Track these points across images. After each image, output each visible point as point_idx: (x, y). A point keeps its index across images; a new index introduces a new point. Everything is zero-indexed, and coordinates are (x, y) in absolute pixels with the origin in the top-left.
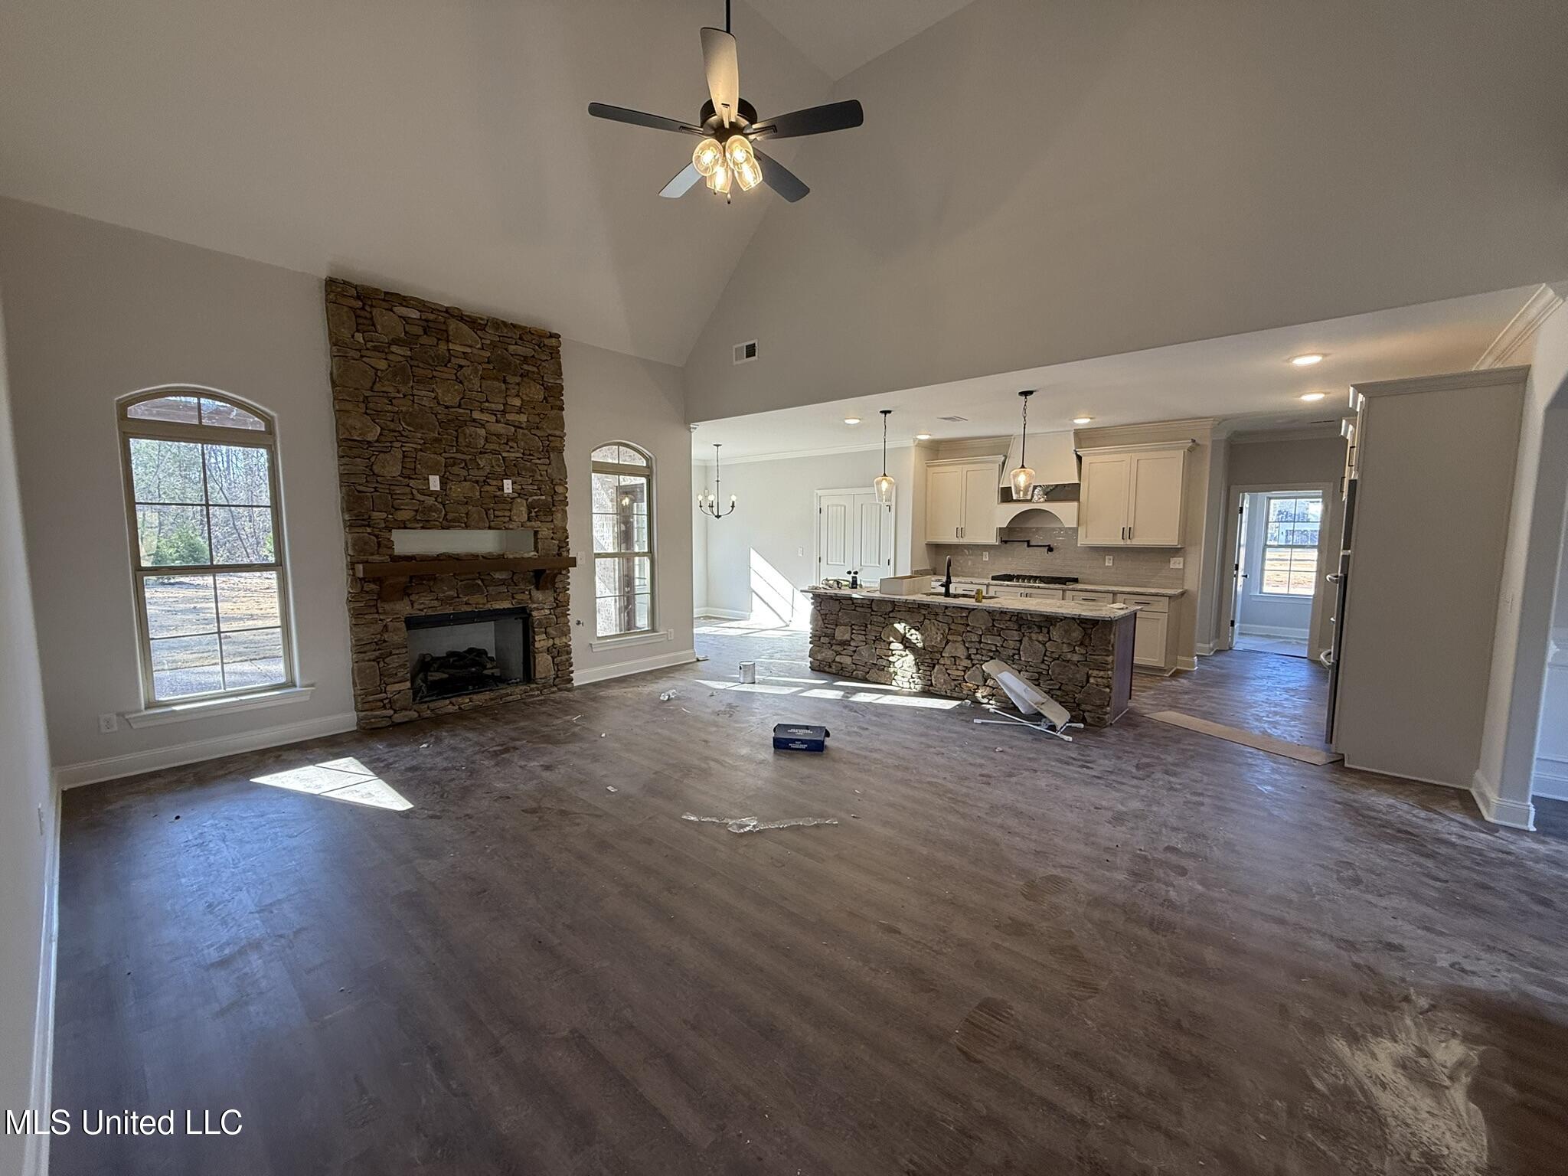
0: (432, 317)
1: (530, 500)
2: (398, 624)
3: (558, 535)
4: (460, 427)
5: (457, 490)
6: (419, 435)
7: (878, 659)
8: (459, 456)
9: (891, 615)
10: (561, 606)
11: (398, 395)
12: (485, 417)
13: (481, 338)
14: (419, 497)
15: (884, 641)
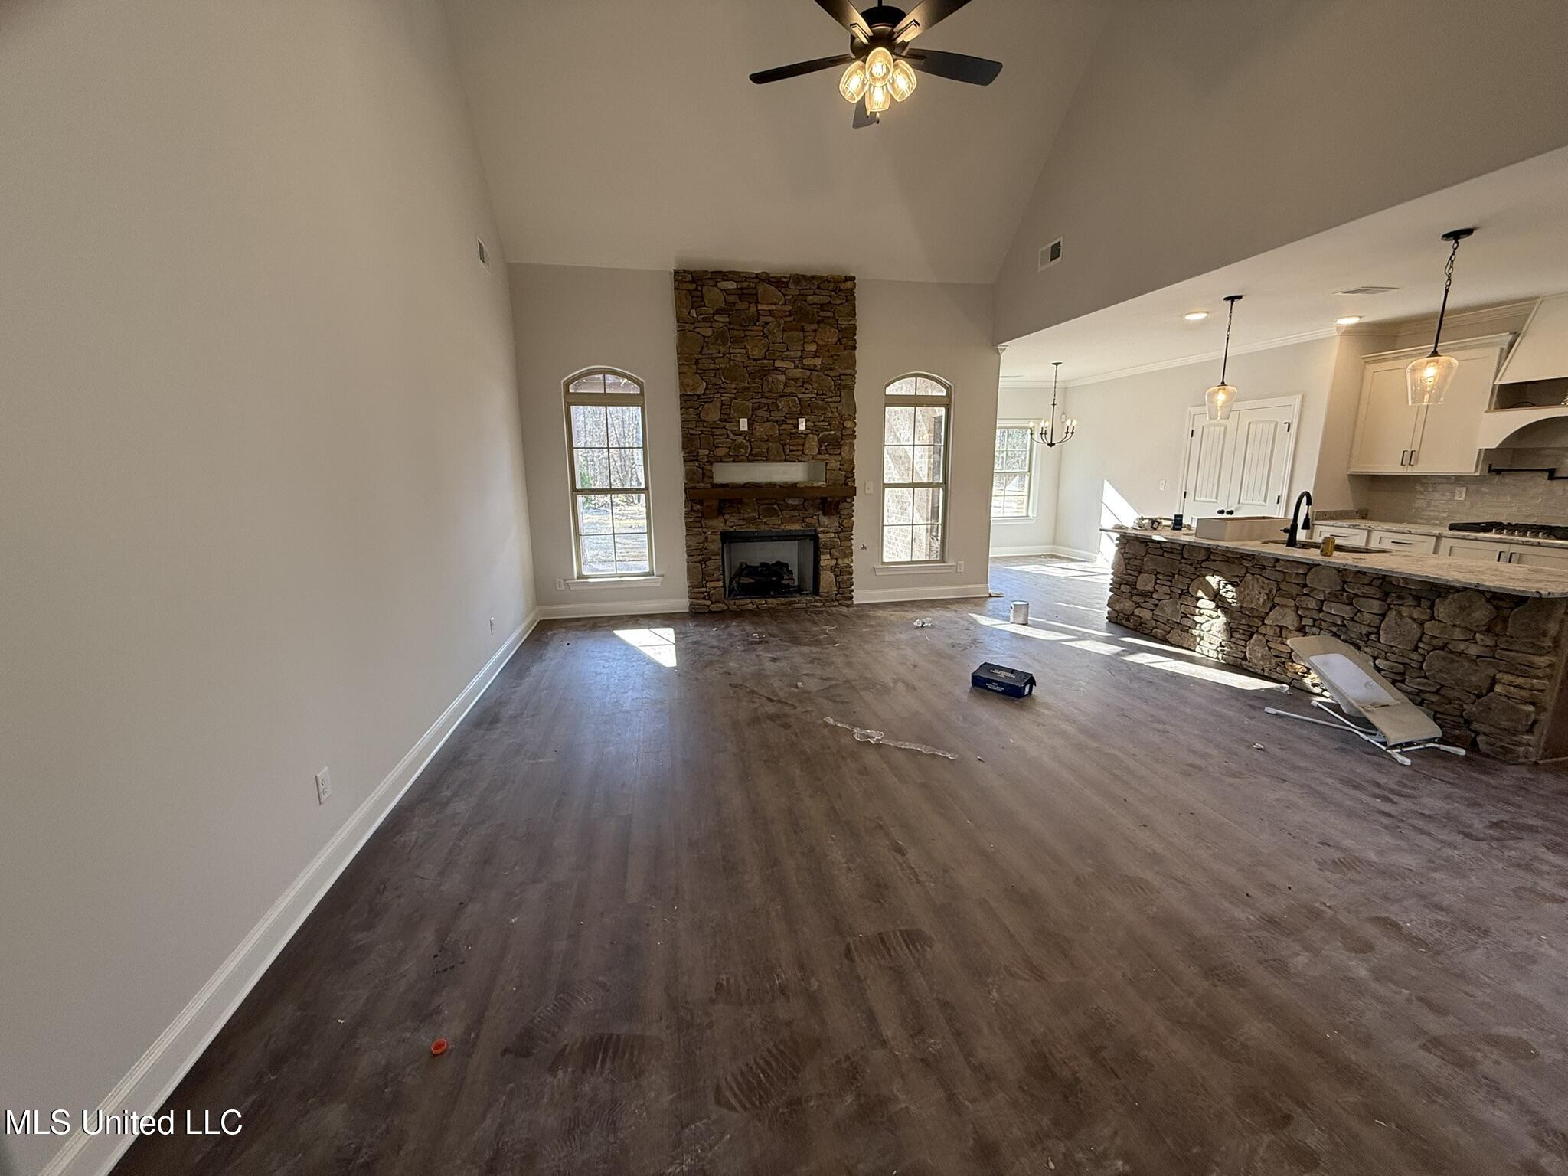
0: (745, 284)
1: (820, 435)
2: (714, 537)
3: (846, 466)
4: (764, 376)
5: (760, 430)
6: (733, 386)
7: (1182, 617)
8: (764, 400)
9: (1204, 565)
10: (845, 532)
11: (719, 355)
12: (785, 364)
13: (784, 295)
14: (732, 436)
15: (1192, 596)
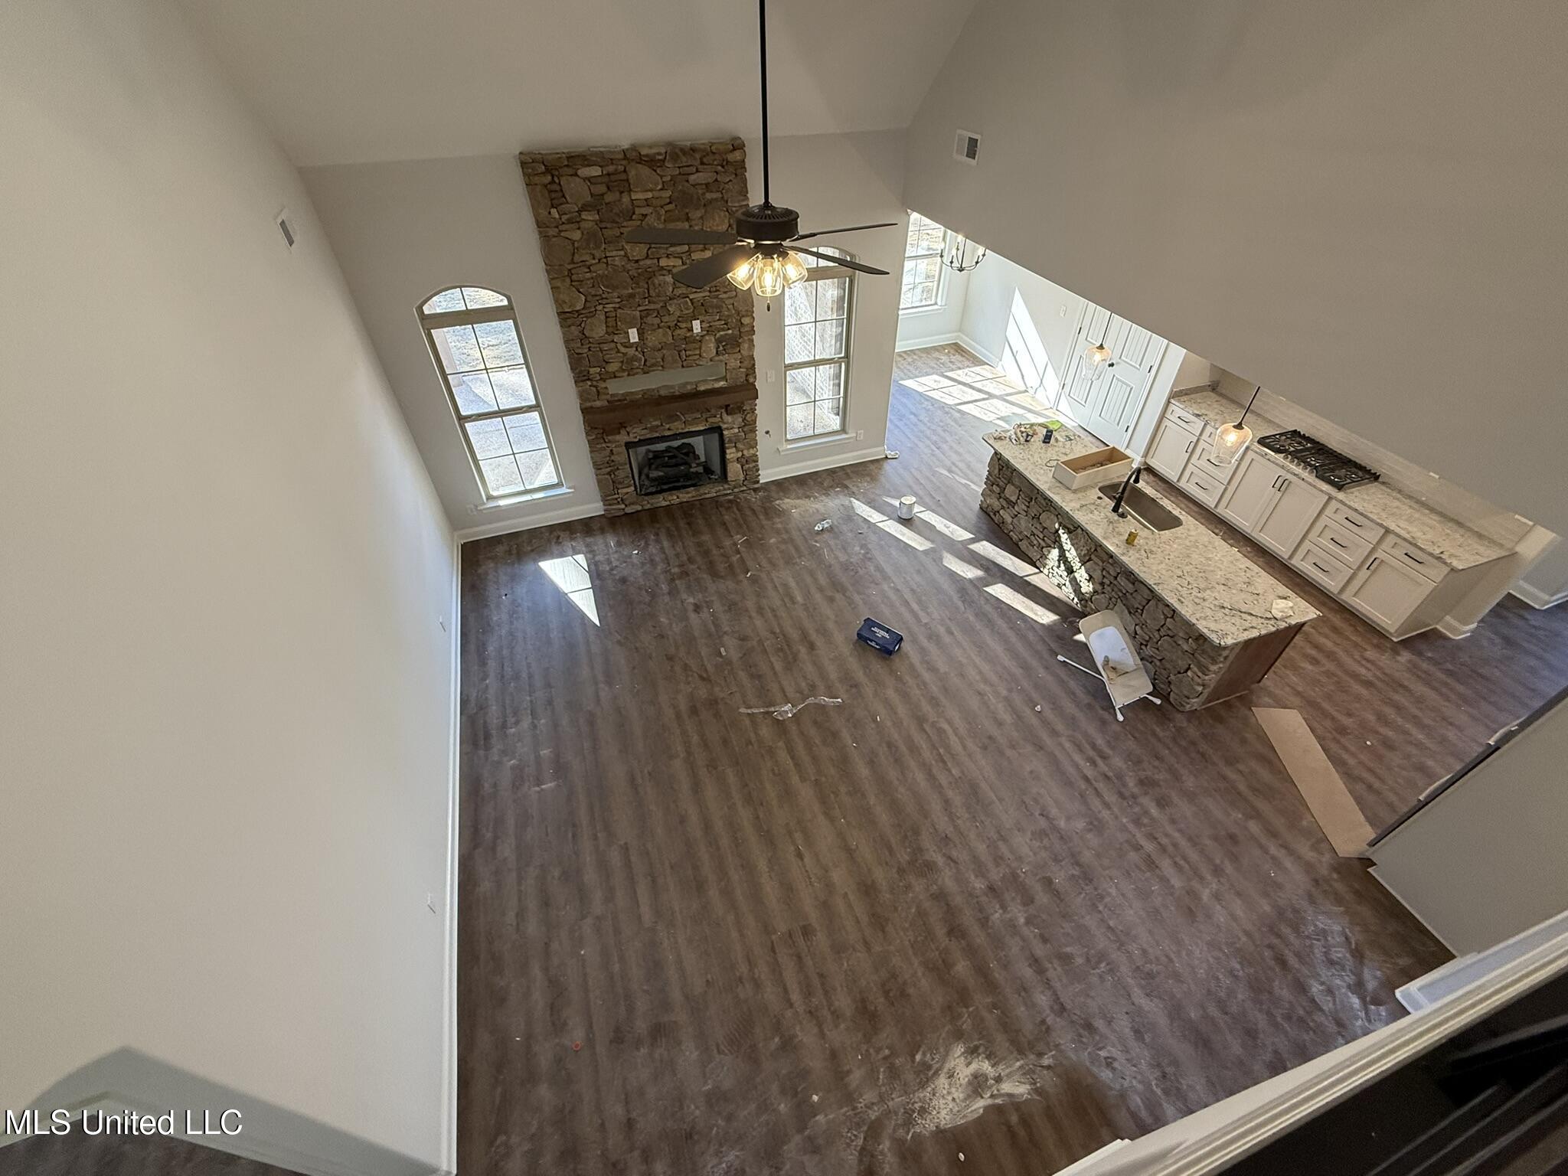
0: (611, 169)
1: (718, 335)
2: (619, 449)
3: (746, 363)
4: (650, 278)
5: (653, 339)
6: (615, 294)
7: (1031, 534)
8: (652, 306)
10: (749, 427)
11: (594, 262)
12: (671, 262)
13: (661, 177)
14: (623, 350)
15: (1040, 523)
